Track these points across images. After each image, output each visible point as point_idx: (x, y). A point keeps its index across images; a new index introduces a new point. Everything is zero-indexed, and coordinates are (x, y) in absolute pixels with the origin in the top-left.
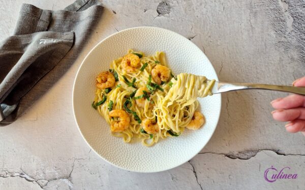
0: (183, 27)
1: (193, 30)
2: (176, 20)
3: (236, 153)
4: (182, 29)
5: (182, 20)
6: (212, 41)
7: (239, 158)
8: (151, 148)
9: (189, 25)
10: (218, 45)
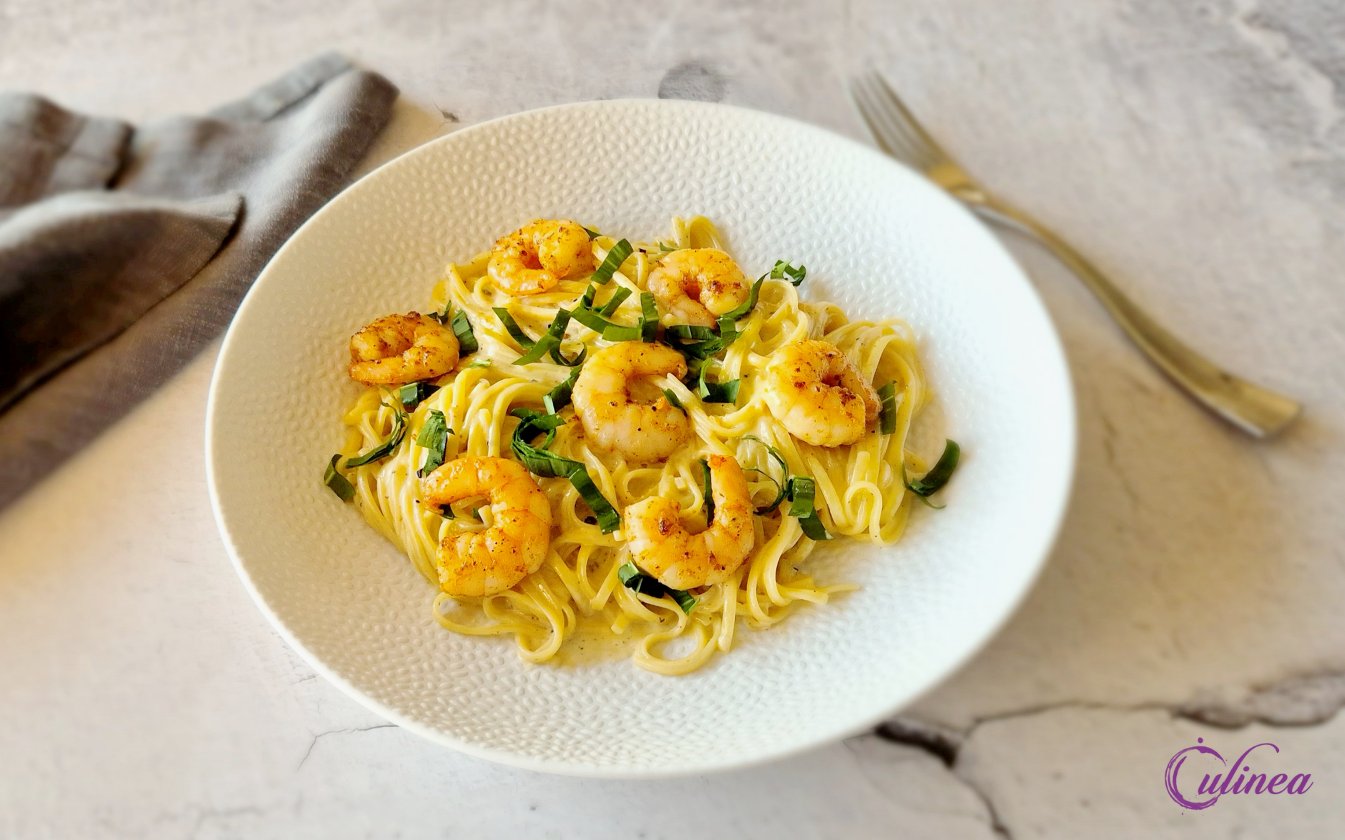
3: (1234, 696)
8: (698, 682)
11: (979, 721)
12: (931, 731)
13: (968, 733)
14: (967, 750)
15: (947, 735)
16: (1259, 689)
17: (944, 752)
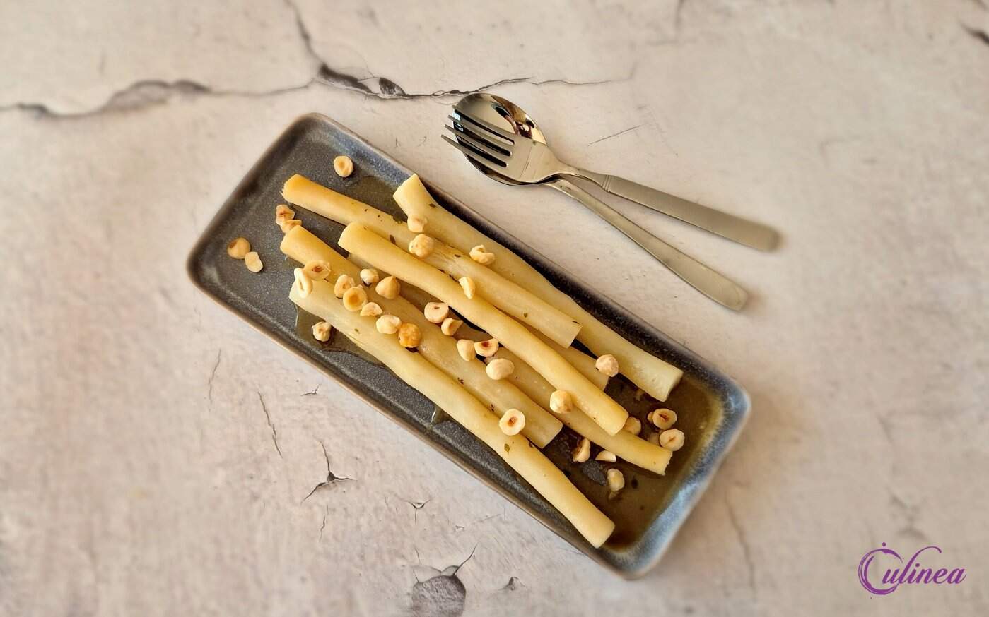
0: (358, 527)
1: (319, 519)
2: (386, 557)
3: (176, 99)
4: (363, 521)
5: (362, 557)
6: (247, 482)
7: (163, 85)
9: (335, 537)
10: (224, 465)
11: (306, 87)
12: (330, 81)
13: (313, 81)
14: (314, 73)
15: (323, 80)
16: (162, 101)
17: (326, 72)
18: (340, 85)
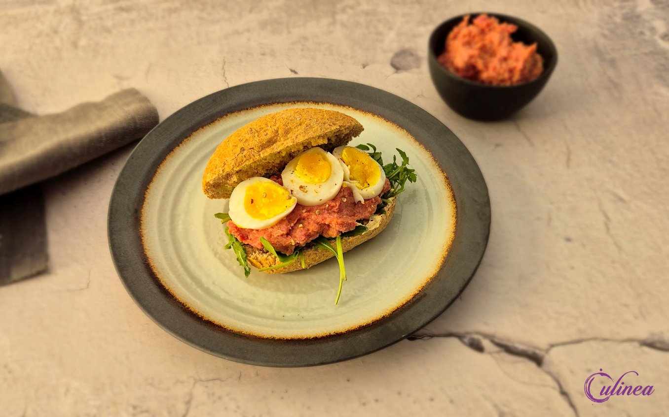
11: (552, 346)
12: (530, 350)
13: (547, 351)
14: (547, 358)
15: (538, 352)
17: (537, 359)
18: (521, 347)
